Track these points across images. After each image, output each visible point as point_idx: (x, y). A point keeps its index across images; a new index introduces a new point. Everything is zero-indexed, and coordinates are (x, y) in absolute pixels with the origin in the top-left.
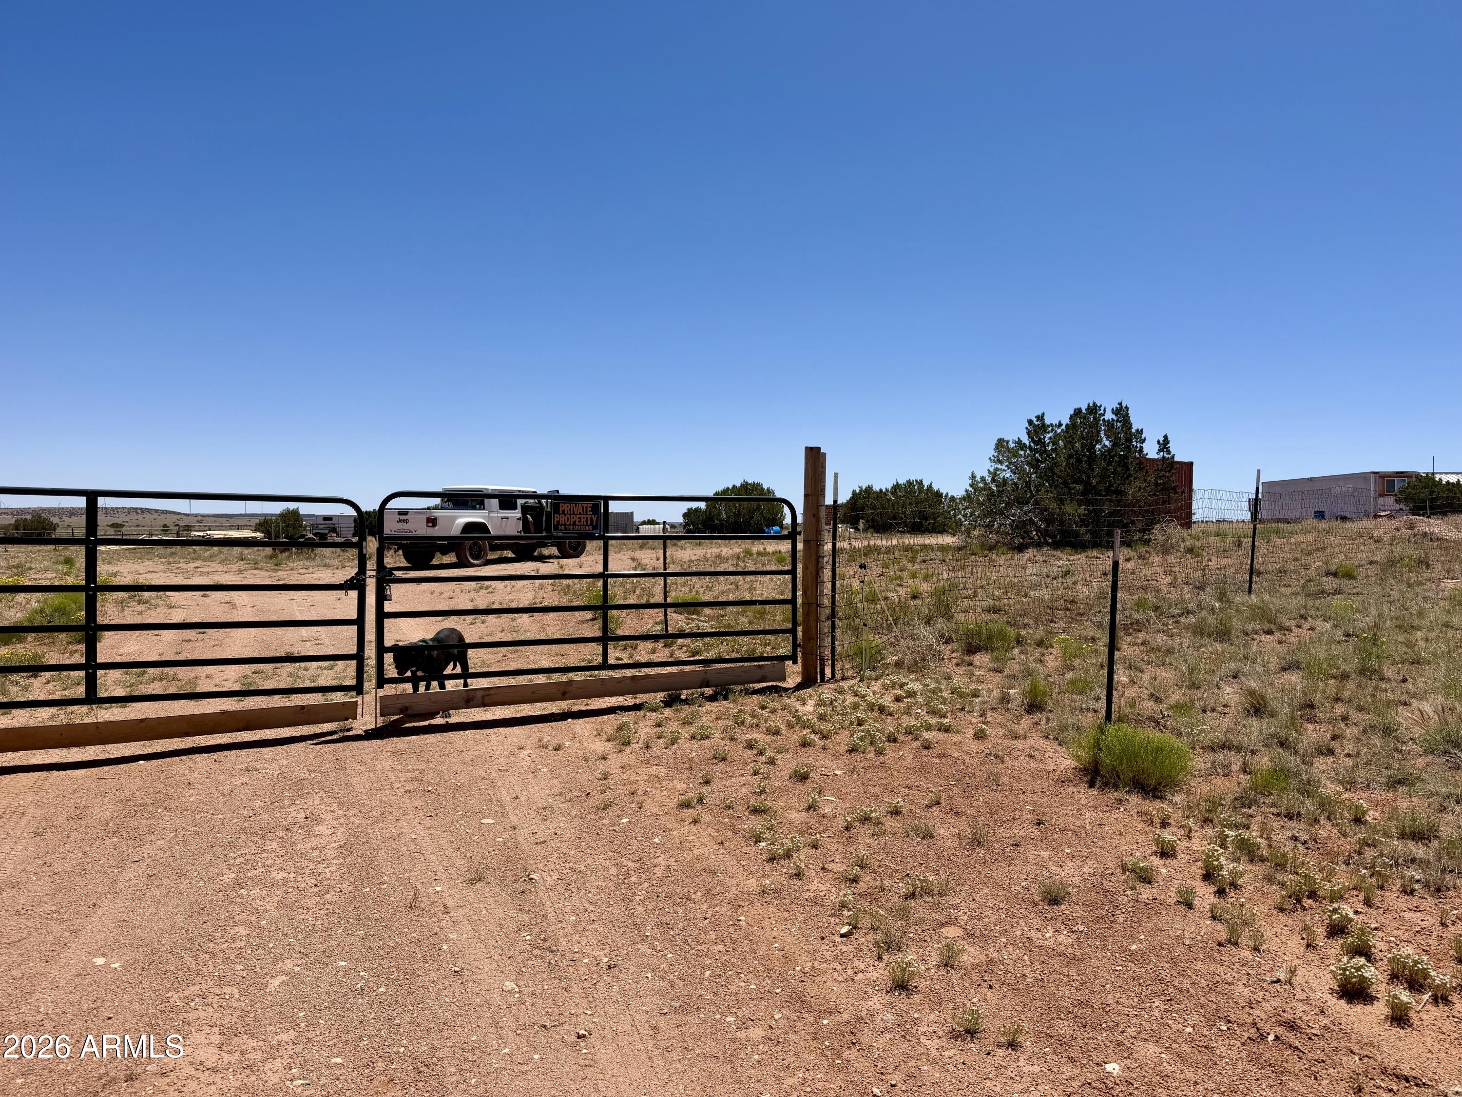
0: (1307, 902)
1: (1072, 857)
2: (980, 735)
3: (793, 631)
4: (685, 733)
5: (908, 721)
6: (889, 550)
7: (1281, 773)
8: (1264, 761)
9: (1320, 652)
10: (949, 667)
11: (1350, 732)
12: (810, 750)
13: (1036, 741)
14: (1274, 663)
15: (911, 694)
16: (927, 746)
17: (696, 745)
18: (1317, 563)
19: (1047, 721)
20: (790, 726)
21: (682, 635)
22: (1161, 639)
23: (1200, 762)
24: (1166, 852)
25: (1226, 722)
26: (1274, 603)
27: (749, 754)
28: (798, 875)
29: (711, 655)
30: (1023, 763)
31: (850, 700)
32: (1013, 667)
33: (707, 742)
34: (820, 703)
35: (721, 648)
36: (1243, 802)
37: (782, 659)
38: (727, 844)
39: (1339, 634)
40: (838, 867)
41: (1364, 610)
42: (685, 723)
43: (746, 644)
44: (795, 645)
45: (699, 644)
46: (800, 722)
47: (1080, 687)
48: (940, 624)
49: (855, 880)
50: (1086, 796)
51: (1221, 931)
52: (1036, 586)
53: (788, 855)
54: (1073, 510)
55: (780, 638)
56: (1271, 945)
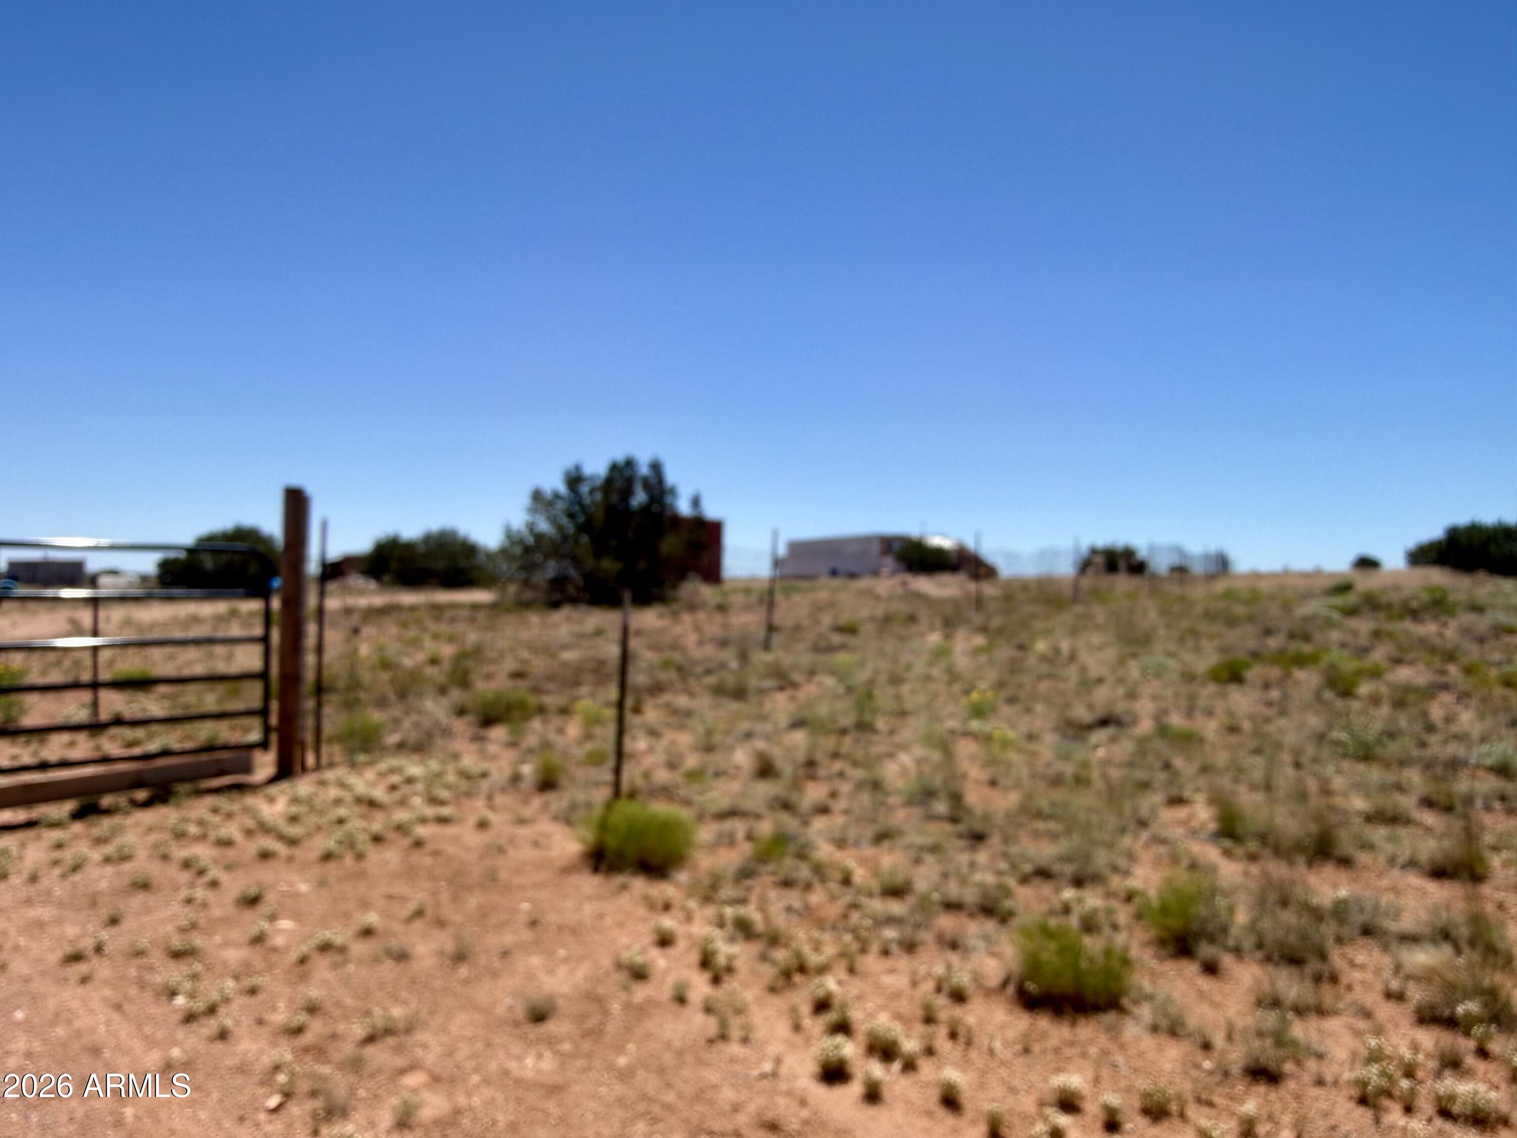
0: (797, 978)
1: (566, 960)
2: (483, 825)
3: (264, 713)
4: (96, 855)
5: (401, 815)
6: (413, 608)
7: (781, 840)
8: (765, 828)
9: (823, 710)
10: (458, 745)
11: (845, 788)
12: (271, 863)
13: (545, 826)
14: (783, 720)
15: (410, 781)
16: (419, 844)
17: (109, 870)
18: (827, 620)
19: (557, 801)
20: (249, 833)
21: (118, 721)
22: (682, 701)
23: (705, 833)
24: (665, 941)
25: (735, 786)
26: (787, 660)
27: (185, 877)
28: (223, 1035)
29: (153, 747)
30: (527, 853)
31: (333, 792)
32: (531, 740)
33: (127, 867)
34: (295, 800)
35: (172, 738)
36: (745, 874)
37: (251, 747)
38: (127, 1007)
39: (841, 690)
40: (280, 1017)
41: (862, 664)
42: (100, 841)
43: (204, 732)
44: (267, 730)
45: (140, 733)
46: (265, 828)
47: (595, 759)
48: (456, 695)
49: (299, 1030)
50: (589, 883)
51: (711, 1025)
52: (565, 647)
53: (212, 1010)
54: (609, 565)
55: (246, 721)
56: (759, 1034)
